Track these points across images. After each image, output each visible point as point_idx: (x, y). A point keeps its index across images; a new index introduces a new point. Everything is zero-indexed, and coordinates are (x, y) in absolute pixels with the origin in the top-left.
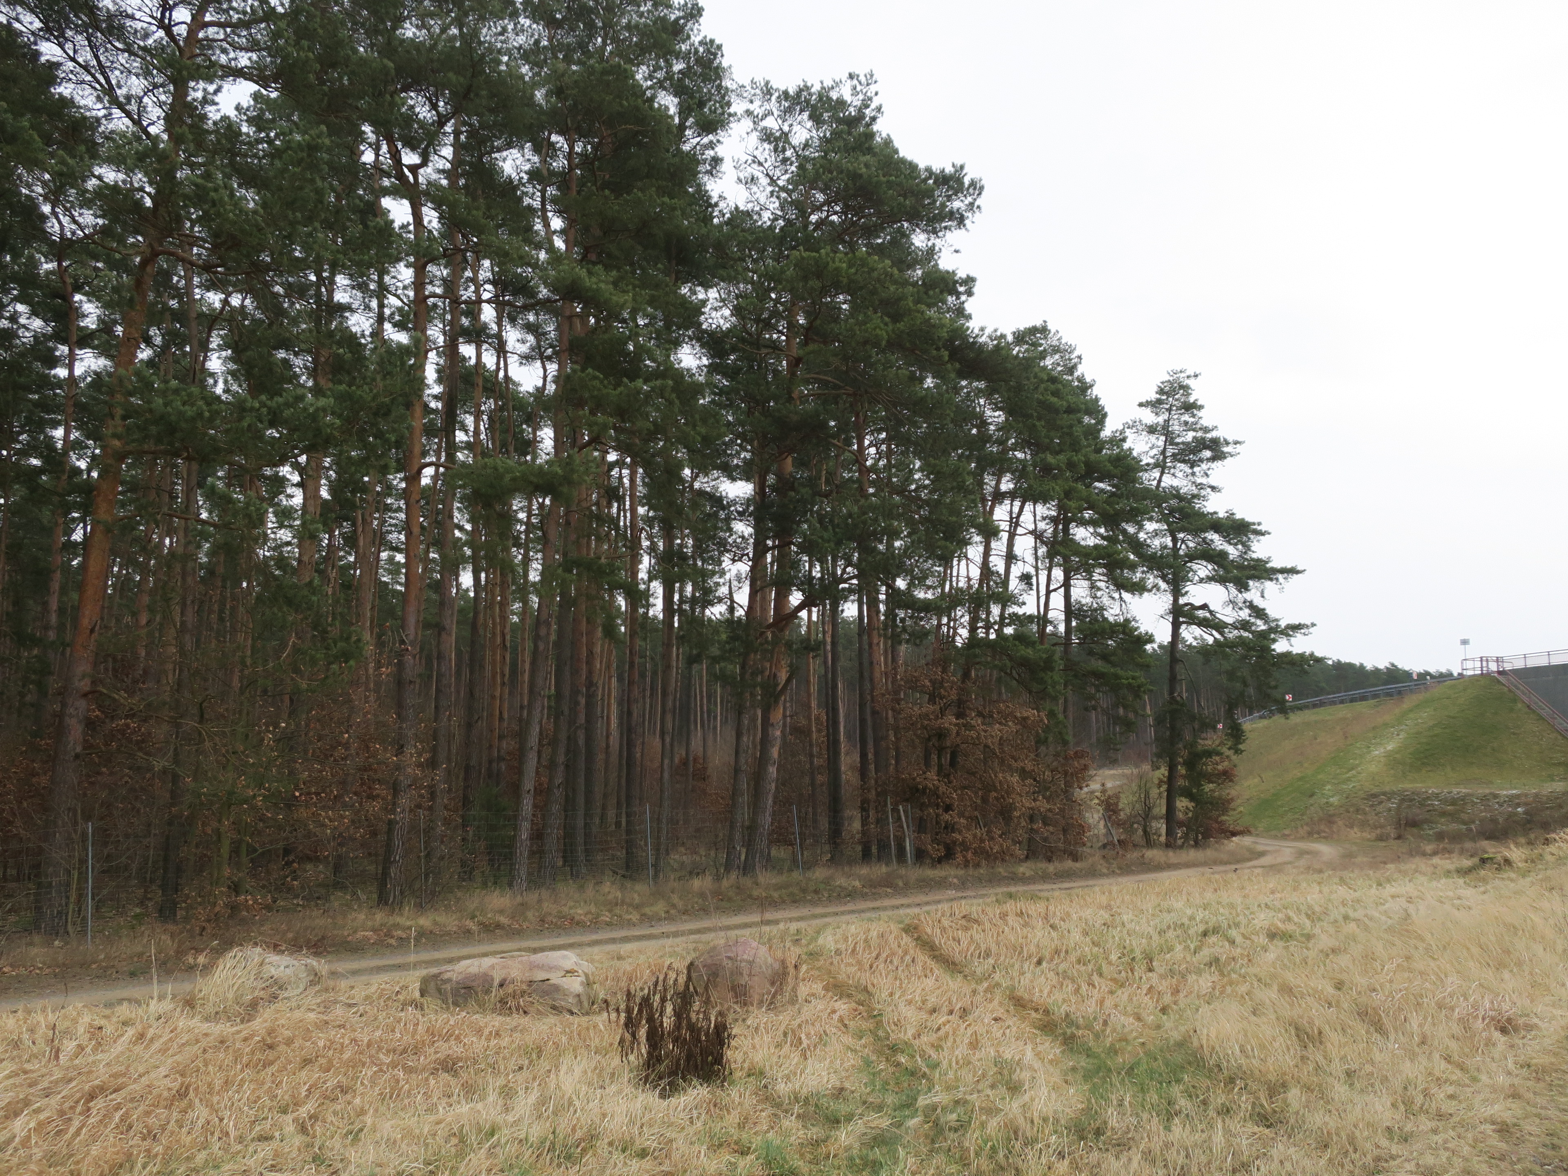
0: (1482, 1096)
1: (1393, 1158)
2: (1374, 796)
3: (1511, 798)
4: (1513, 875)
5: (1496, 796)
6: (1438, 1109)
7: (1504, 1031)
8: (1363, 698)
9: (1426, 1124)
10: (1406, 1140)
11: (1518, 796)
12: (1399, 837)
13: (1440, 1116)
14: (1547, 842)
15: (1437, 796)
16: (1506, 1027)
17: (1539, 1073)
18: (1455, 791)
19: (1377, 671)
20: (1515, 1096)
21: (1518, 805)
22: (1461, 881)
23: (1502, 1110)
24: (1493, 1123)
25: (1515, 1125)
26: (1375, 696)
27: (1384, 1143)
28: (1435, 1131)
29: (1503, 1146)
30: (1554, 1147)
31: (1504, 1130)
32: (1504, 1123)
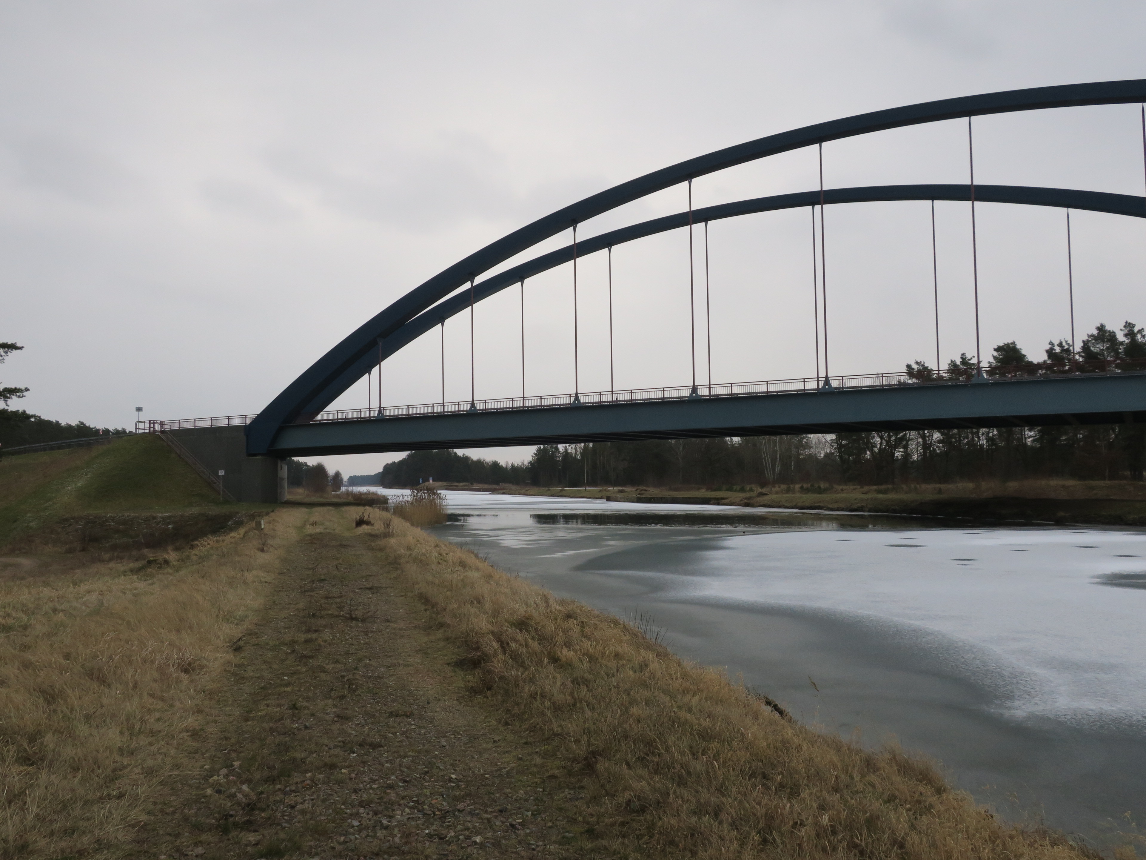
0: (177, 715)
1: (125, 767)
2: (66, 520)
3: (164, 518)
4: (170, 571)
5: (154, 518)
6: (151, 730)
7: (186, 671)
8: (59, 448)
9: (144, 741)
10: (132, 754)
11: (169, 517)
12: (83, 550)
13: (153, 733)
14: (192, 547)
15: (113, 519)
16: (187, 668)
17: (211, 694)
18: (126, 514)
19: (69, 427)
20: (200, 712)
21: (169, 524)
22: (135, 577)
23: (191, 721)
24: (187, 731)
25: (202, 730)
26: (69, 446)
27: (118, 758)
28: (151, 744)
29: (195, 744)
30: (226, 738)
31: (195, 734)
32: (194, 730)
